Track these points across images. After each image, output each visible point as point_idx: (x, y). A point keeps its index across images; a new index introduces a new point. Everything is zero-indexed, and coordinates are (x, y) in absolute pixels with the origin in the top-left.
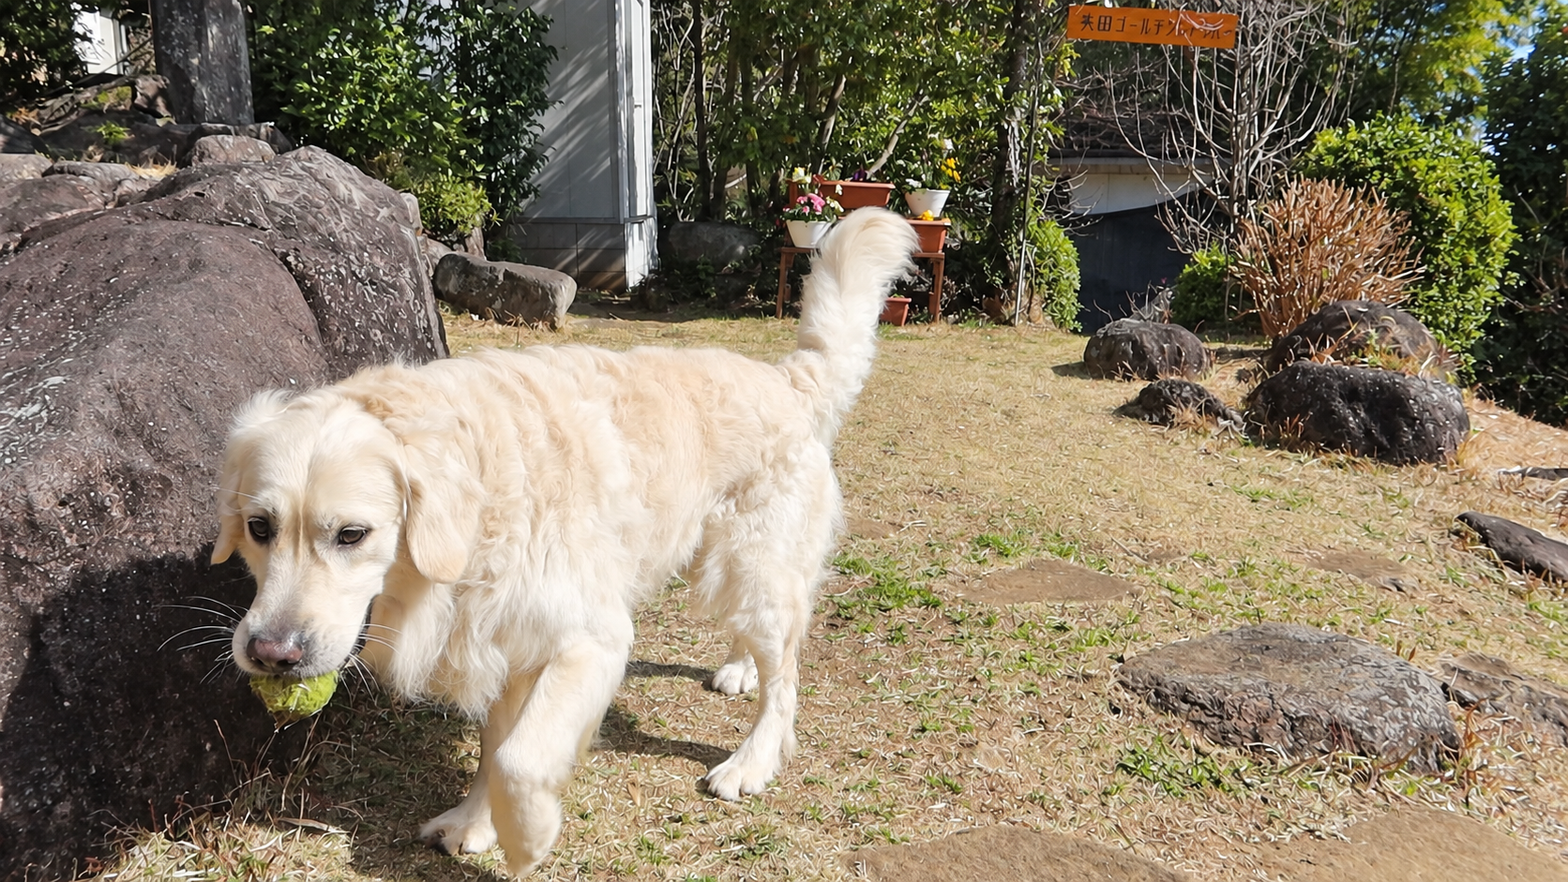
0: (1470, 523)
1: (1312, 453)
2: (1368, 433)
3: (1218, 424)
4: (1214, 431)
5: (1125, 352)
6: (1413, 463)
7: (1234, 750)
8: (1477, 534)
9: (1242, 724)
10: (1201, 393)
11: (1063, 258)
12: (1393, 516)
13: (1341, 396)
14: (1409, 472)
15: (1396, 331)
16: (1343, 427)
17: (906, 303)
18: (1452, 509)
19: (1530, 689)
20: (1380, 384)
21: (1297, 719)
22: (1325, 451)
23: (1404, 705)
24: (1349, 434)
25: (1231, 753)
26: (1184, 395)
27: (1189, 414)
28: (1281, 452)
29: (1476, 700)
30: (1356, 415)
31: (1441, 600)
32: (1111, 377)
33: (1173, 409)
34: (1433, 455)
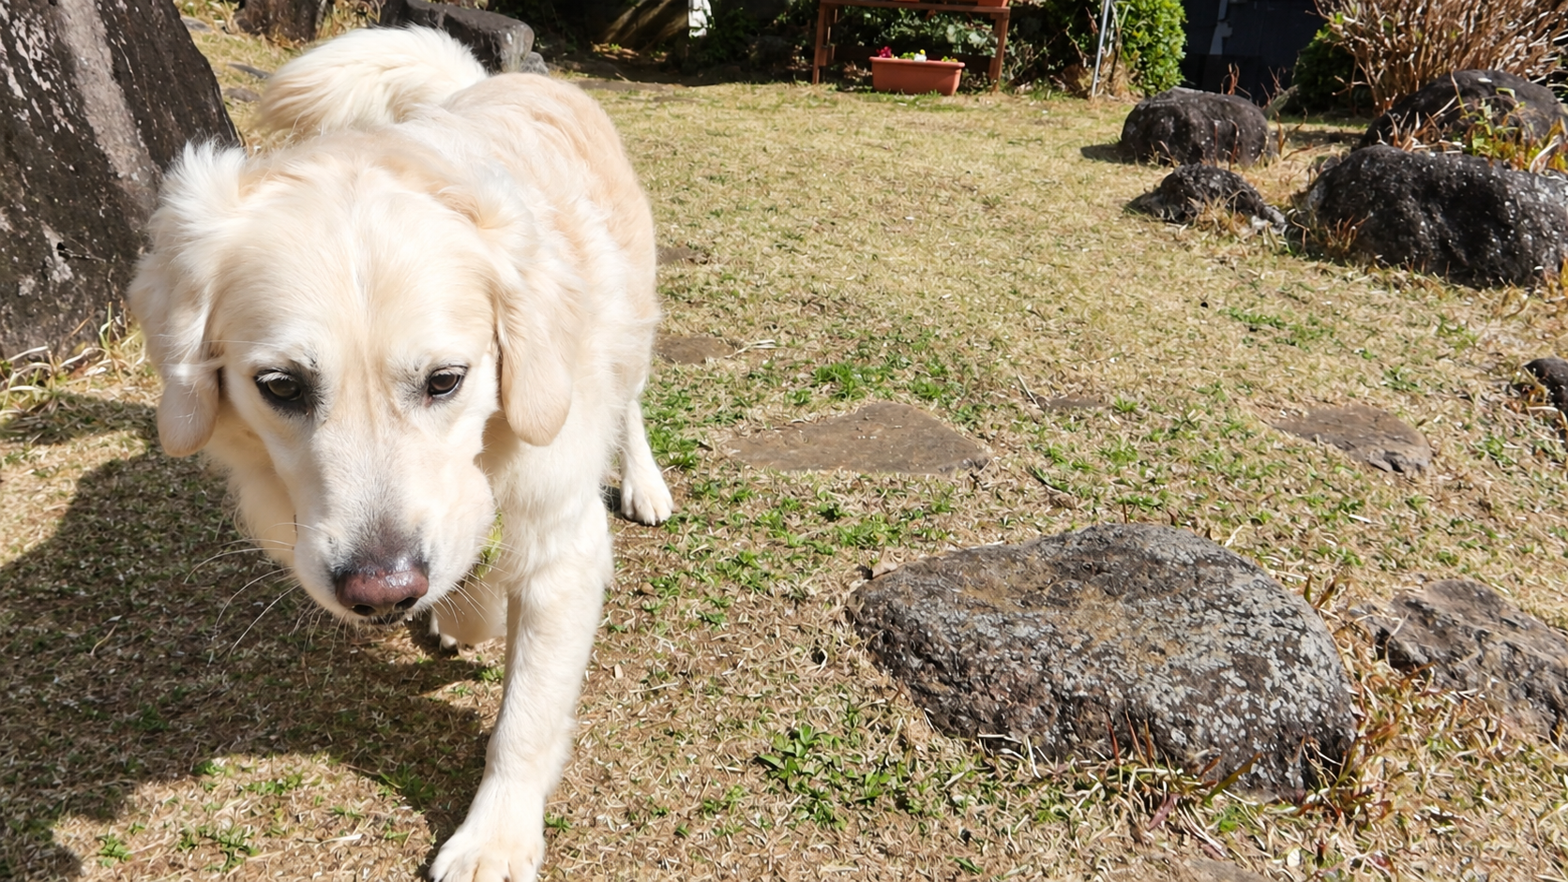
0: (1540, 374)
1: (1364, 267)
2: (1443, 244)
3: (1250, 225)
4: (1244, 231)
5: (1164, 129)
6: (1499, 286)
7: (960, 740)
8: (1547, 391)
9: (984, 702)
10: (1234, 183)
11: (1164, 17)
12: (1438, 358)
13: (1414, 193)
14: (1489, 296)
15: (1520, 108)
16: (1410, 234)
17: (958, 68)
18: (1523, 352)
19: (1514, 649)
20: (1470, 180)
21: (1073, 699)
22: (1383, 267)
23: (1255, 688)
24: (1417, 244)
25: (952, 748)
26: (1212, 185)
27: (1216, 212)
28: (1324, 265)
29: (1424, 660)
30: (1431, 218)
31: (1460, 486)
32: (1144, 160)
33: (1196, 204)
34: (1527, 278)
